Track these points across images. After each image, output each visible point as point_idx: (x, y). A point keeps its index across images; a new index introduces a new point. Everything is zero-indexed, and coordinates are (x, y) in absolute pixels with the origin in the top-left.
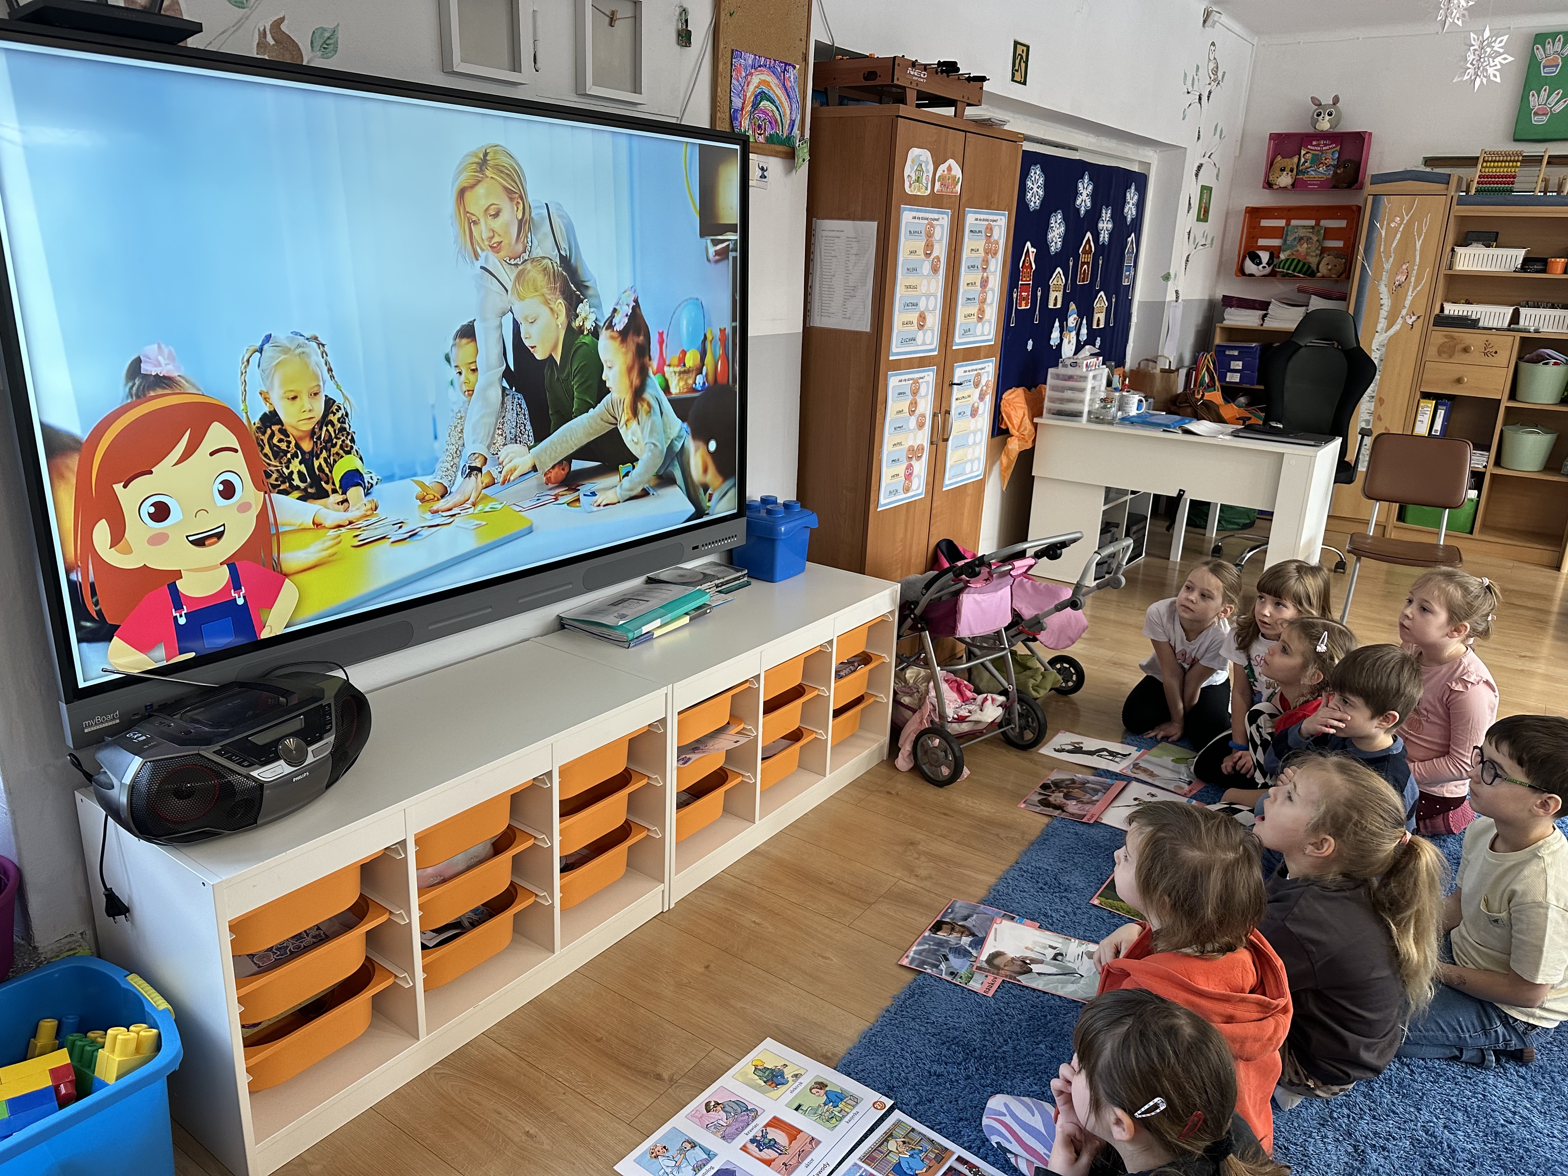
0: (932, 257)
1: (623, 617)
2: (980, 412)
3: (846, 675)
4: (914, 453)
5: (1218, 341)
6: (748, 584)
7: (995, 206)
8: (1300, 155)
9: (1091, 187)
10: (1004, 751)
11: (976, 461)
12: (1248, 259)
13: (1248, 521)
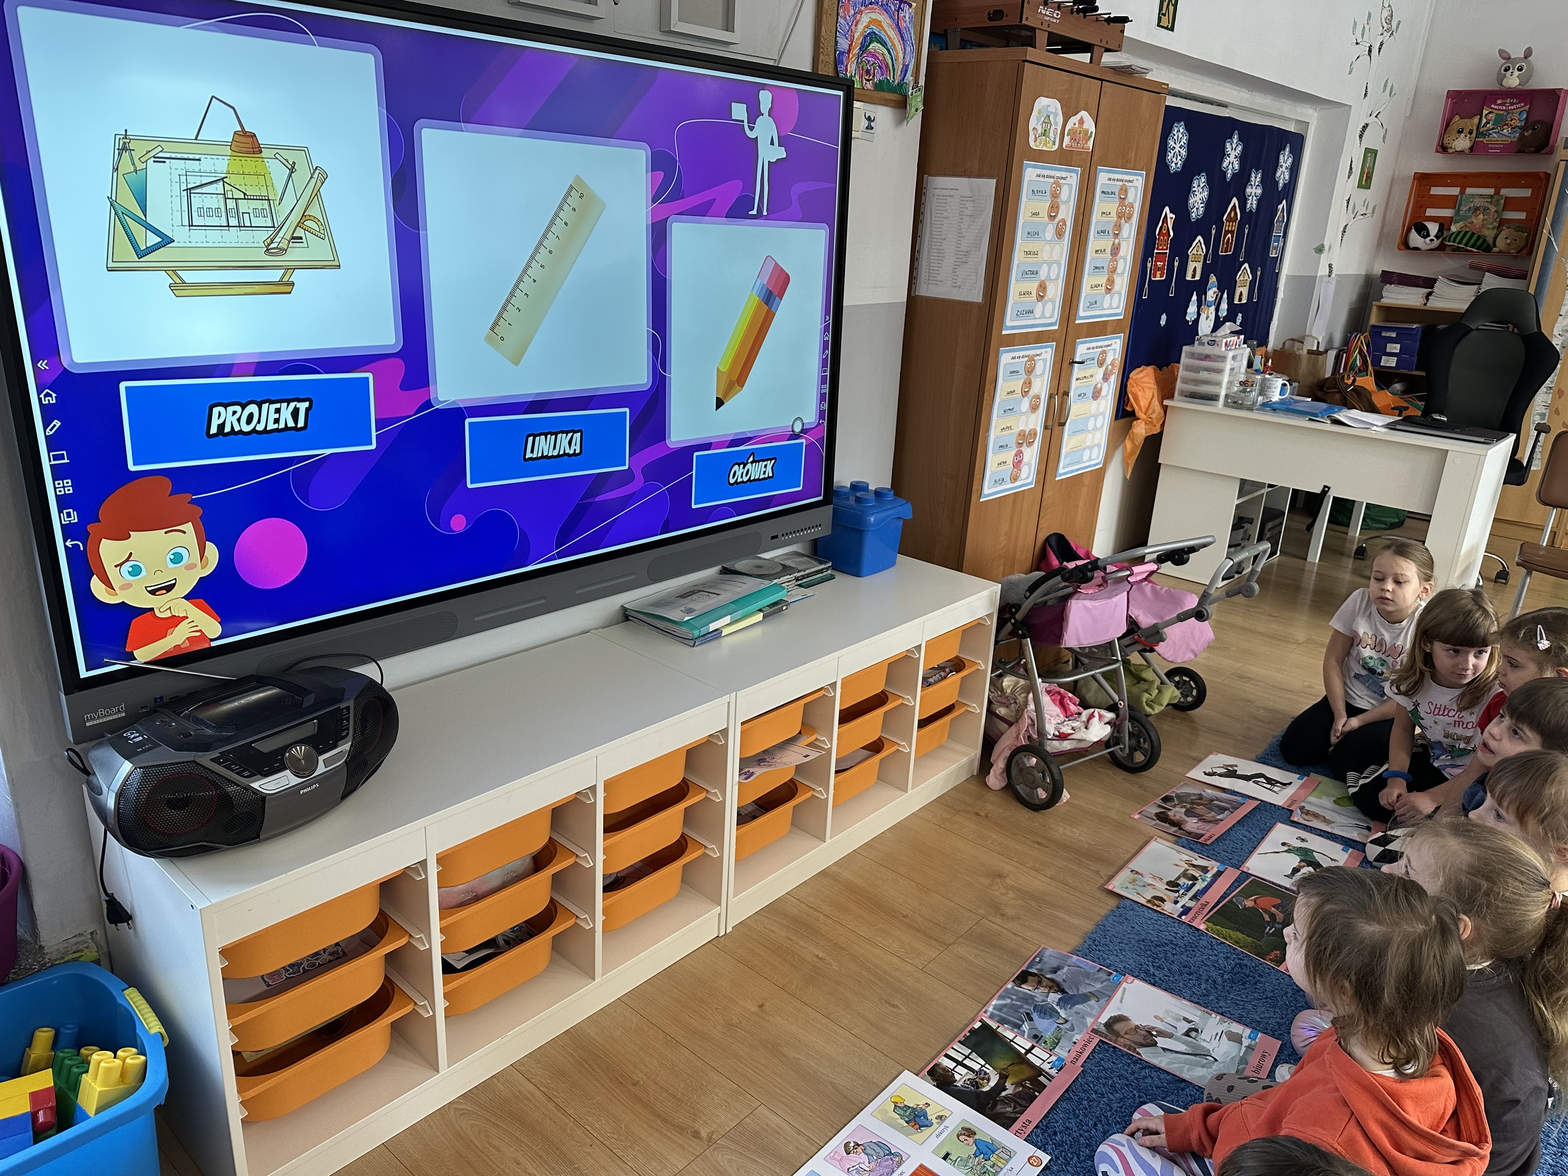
0: (1057, 220)
1: (689, 611)
2: (1103, 393)
3: (936, 682)
4: (1025, 438)
5: (1374, 319)
6: (832, 577)
7: (1131, 165)
8: (1481, 115)
9: (1240, 148)
10: (1110, 772)
11: (1096, 449)
12: (1413, 230)
13: (1397, 520)
